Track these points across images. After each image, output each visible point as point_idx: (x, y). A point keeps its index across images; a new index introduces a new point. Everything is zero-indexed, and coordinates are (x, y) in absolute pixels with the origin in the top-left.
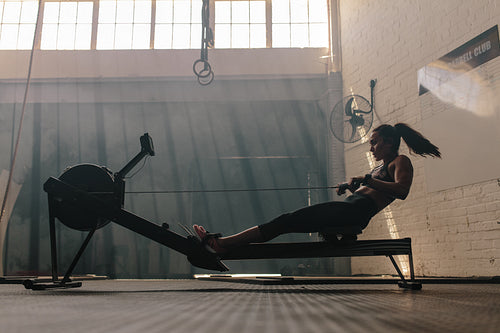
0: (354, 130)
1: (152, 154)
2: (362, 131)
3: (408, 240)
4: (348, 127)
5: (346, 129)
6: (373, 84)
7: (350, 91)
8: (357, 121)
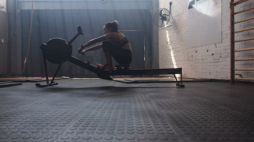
0: (163, 22)
1: (82, 34)
2: (165, 22)
3: (181, 69)
4: (160, 21)
5: (159, 22)
6: (171, 3)
7: (161, 6)
8: (164, 18)
